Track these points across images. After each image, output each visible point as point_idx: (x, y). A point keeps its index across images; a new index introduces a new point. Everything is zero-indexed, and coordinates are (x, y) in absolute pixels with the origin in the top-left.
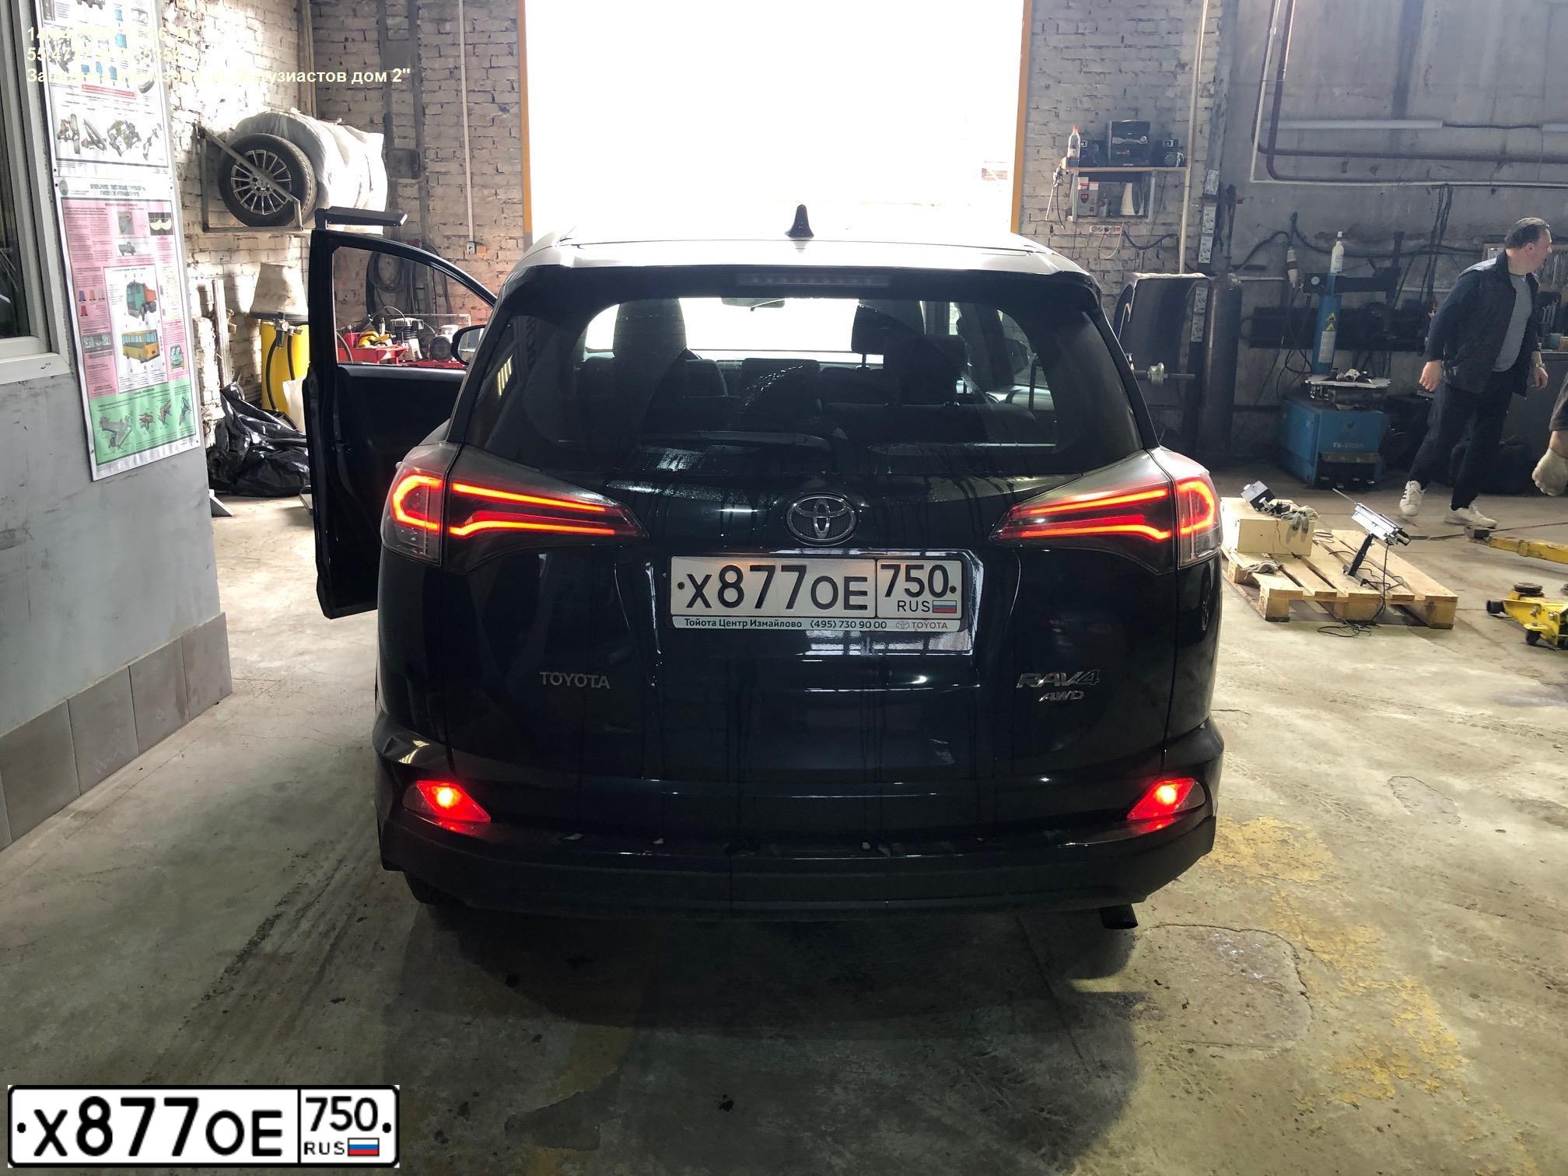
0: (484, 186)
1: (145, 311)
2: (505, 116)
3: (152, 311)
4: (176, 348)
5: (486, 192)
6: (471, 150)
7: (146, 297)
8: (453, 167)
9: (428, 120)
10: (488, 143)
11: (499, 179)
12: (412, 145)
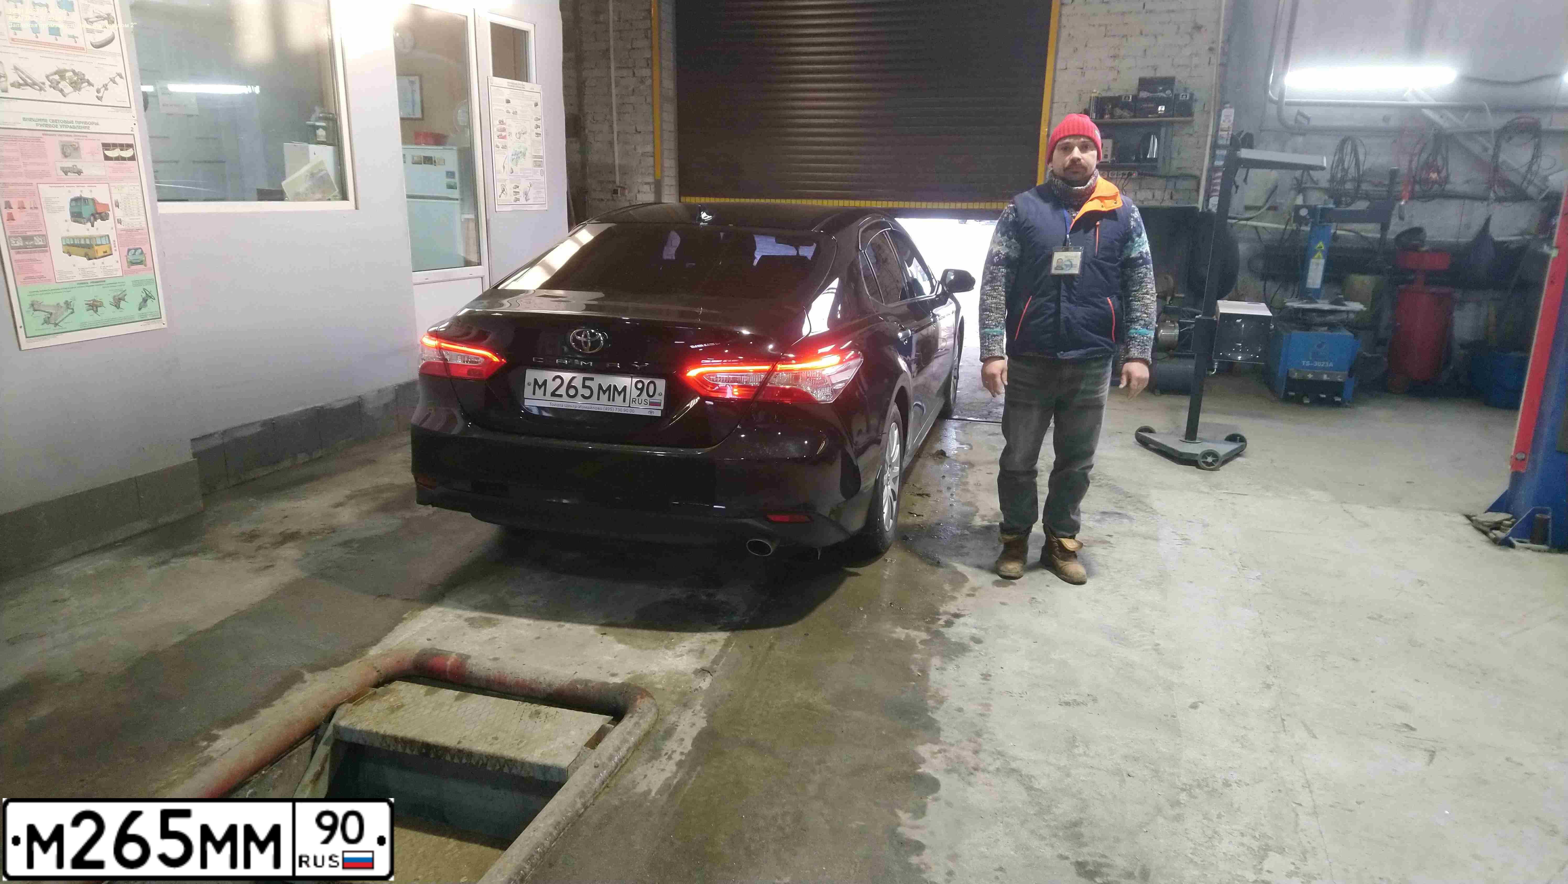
0: (628, 143)
1: (95, 219)
3: (103, 219)
4: (136, 250)
6: (619, 113)
7: (96, 210)
8: (605, 127)
9: (587, 91)
11: (638, 138)
12: (576, 112)
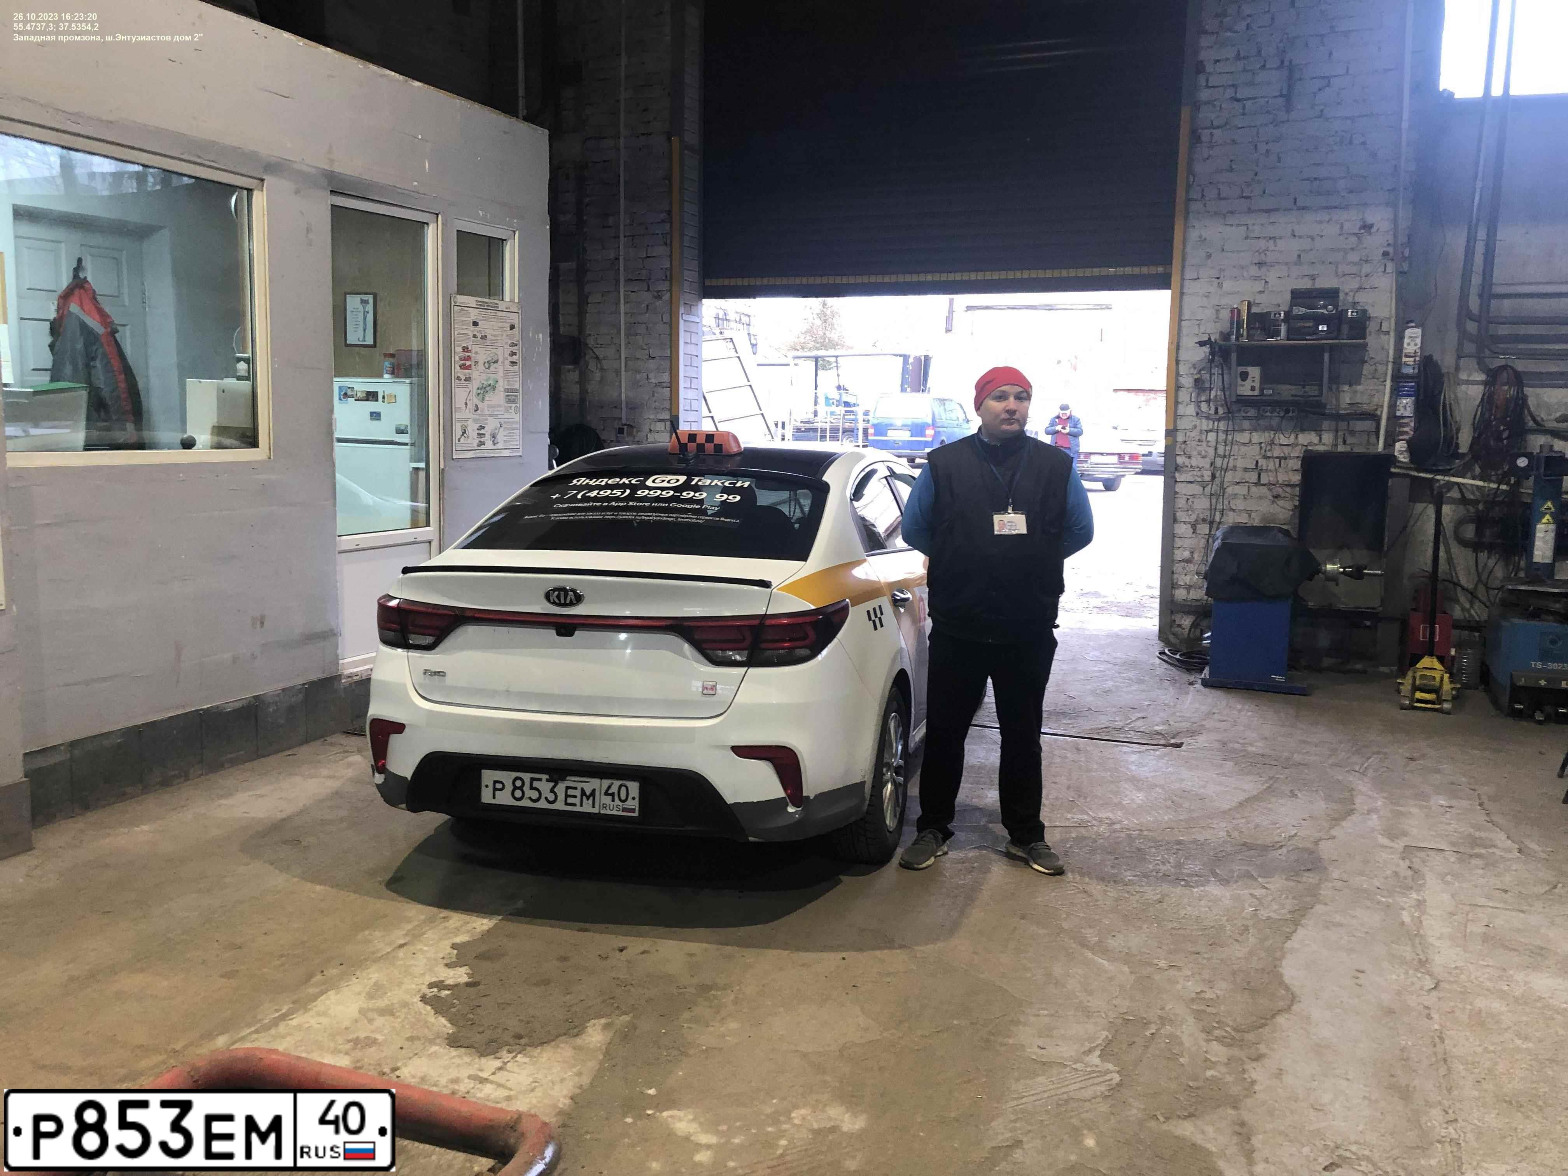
0: (638, 371)
2: (658, 303)
5: (638, 377)
6: (627, 335)
8: (610, 352)
9: (590, 308)
10: (641, 329)
11: (652, 364)
12: (576, 334)
